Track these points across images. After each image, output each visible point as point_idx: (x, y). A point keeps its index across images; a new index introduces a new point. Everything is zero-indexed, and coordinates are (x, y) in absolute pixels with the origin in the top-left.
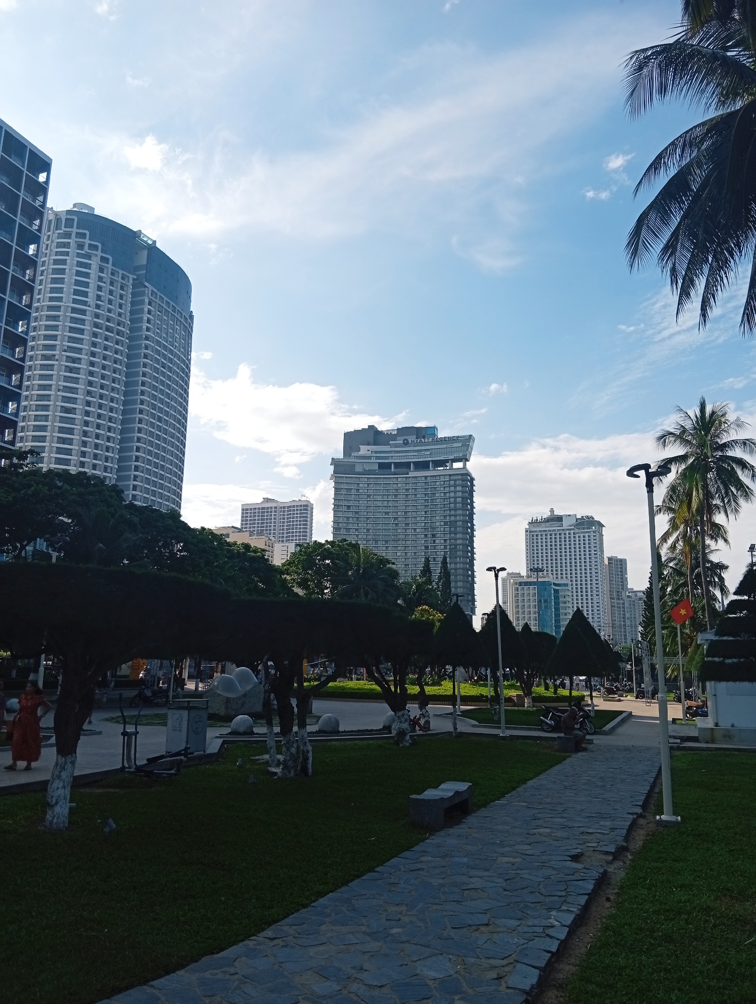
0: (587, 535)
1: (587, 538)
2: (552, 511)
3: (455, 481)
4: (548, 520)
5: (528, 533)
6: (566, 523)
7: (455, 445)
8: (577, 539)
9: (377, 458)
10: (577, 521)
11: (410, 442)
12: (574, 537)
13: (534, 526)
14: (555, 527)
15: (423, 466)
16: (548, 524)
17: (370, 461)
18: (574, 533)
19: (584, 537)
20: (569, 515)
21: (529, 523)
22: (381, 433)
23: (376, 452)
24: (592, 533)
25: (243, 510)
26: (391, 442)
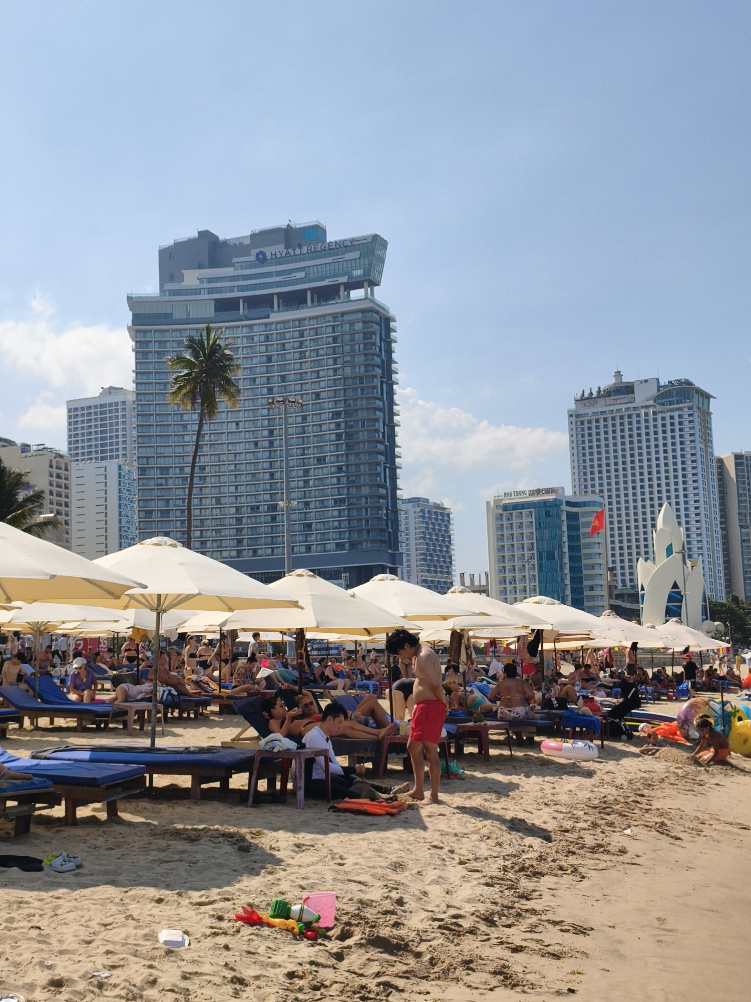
0: (676, 414)
1: (676, 420)
2: (618, 374)
3: (352, 324)
4: (609, 393)
5: (573, 419)
6: (641, 397)
7: (348, 256)
8: (660, 422)
9: (211, 291)
10: (658, 390)
11: (269, 257)
12: (655, 420)
13: (585, 405)
14: (621, 405)
15: (294, 300)
16: (609, 400)
17: (198, 297)
18: (654, 413)
19: (672, 418)
20: (646, 381)
21: (577, 401)
22: (225, 243)
23: (211, 280)
24: (686, 410)
25: (69, 410)
26: (234, 260)
